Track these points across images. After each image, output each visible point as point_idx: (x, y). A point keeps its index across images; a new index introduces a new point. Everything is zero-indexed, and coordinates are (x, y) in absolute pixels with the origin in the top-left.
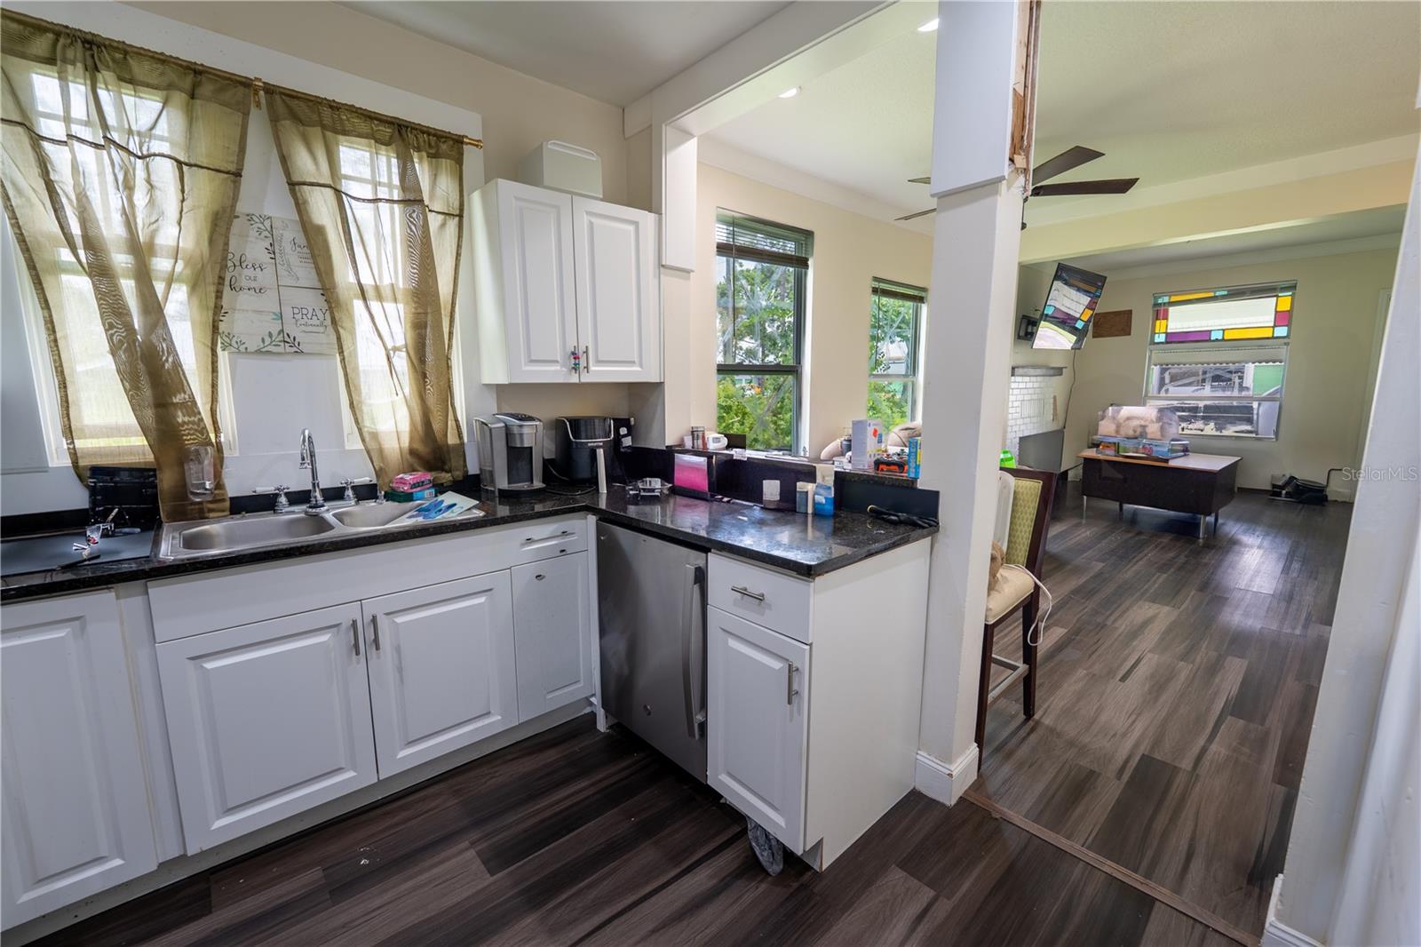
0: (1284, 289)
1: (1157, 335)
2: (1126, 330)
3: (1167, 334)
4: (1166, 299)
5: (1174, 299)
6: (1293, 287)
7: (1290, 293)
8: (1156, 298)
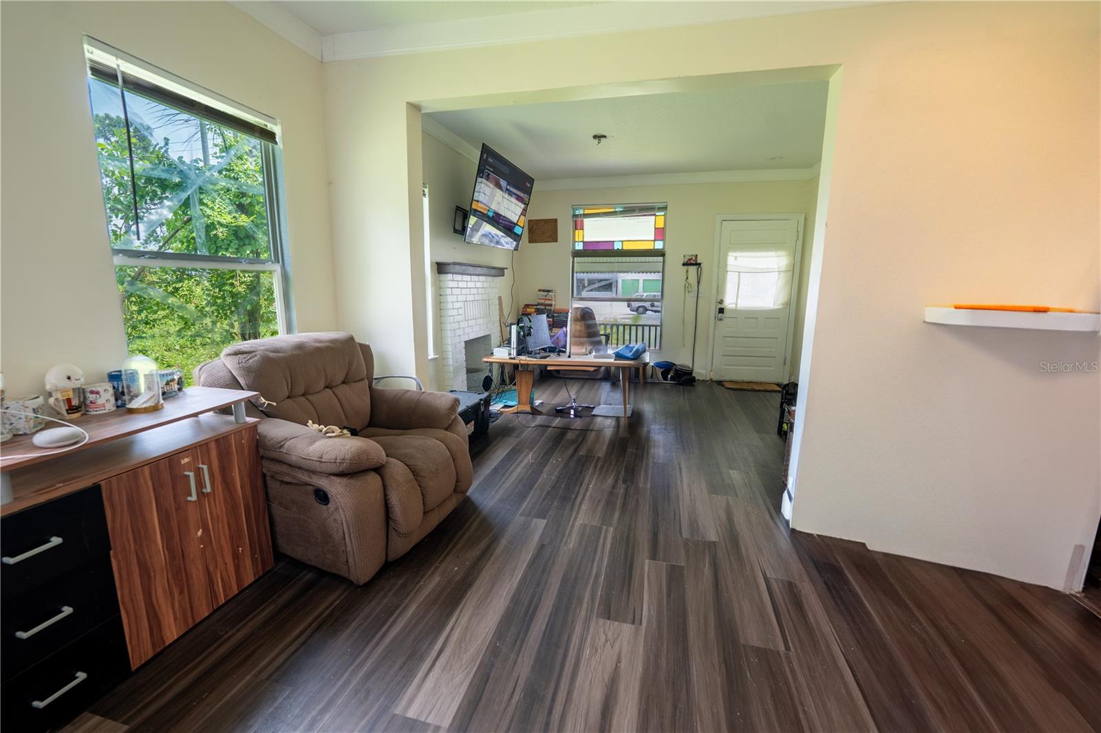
0: (660, 209)
1: (577, 243)
2: (553, 238)
3: (584, 242)
4: (581, 212)
5: (587, 212)
6: (665, 208)
7: (663, 213)
8: (574, 210)
